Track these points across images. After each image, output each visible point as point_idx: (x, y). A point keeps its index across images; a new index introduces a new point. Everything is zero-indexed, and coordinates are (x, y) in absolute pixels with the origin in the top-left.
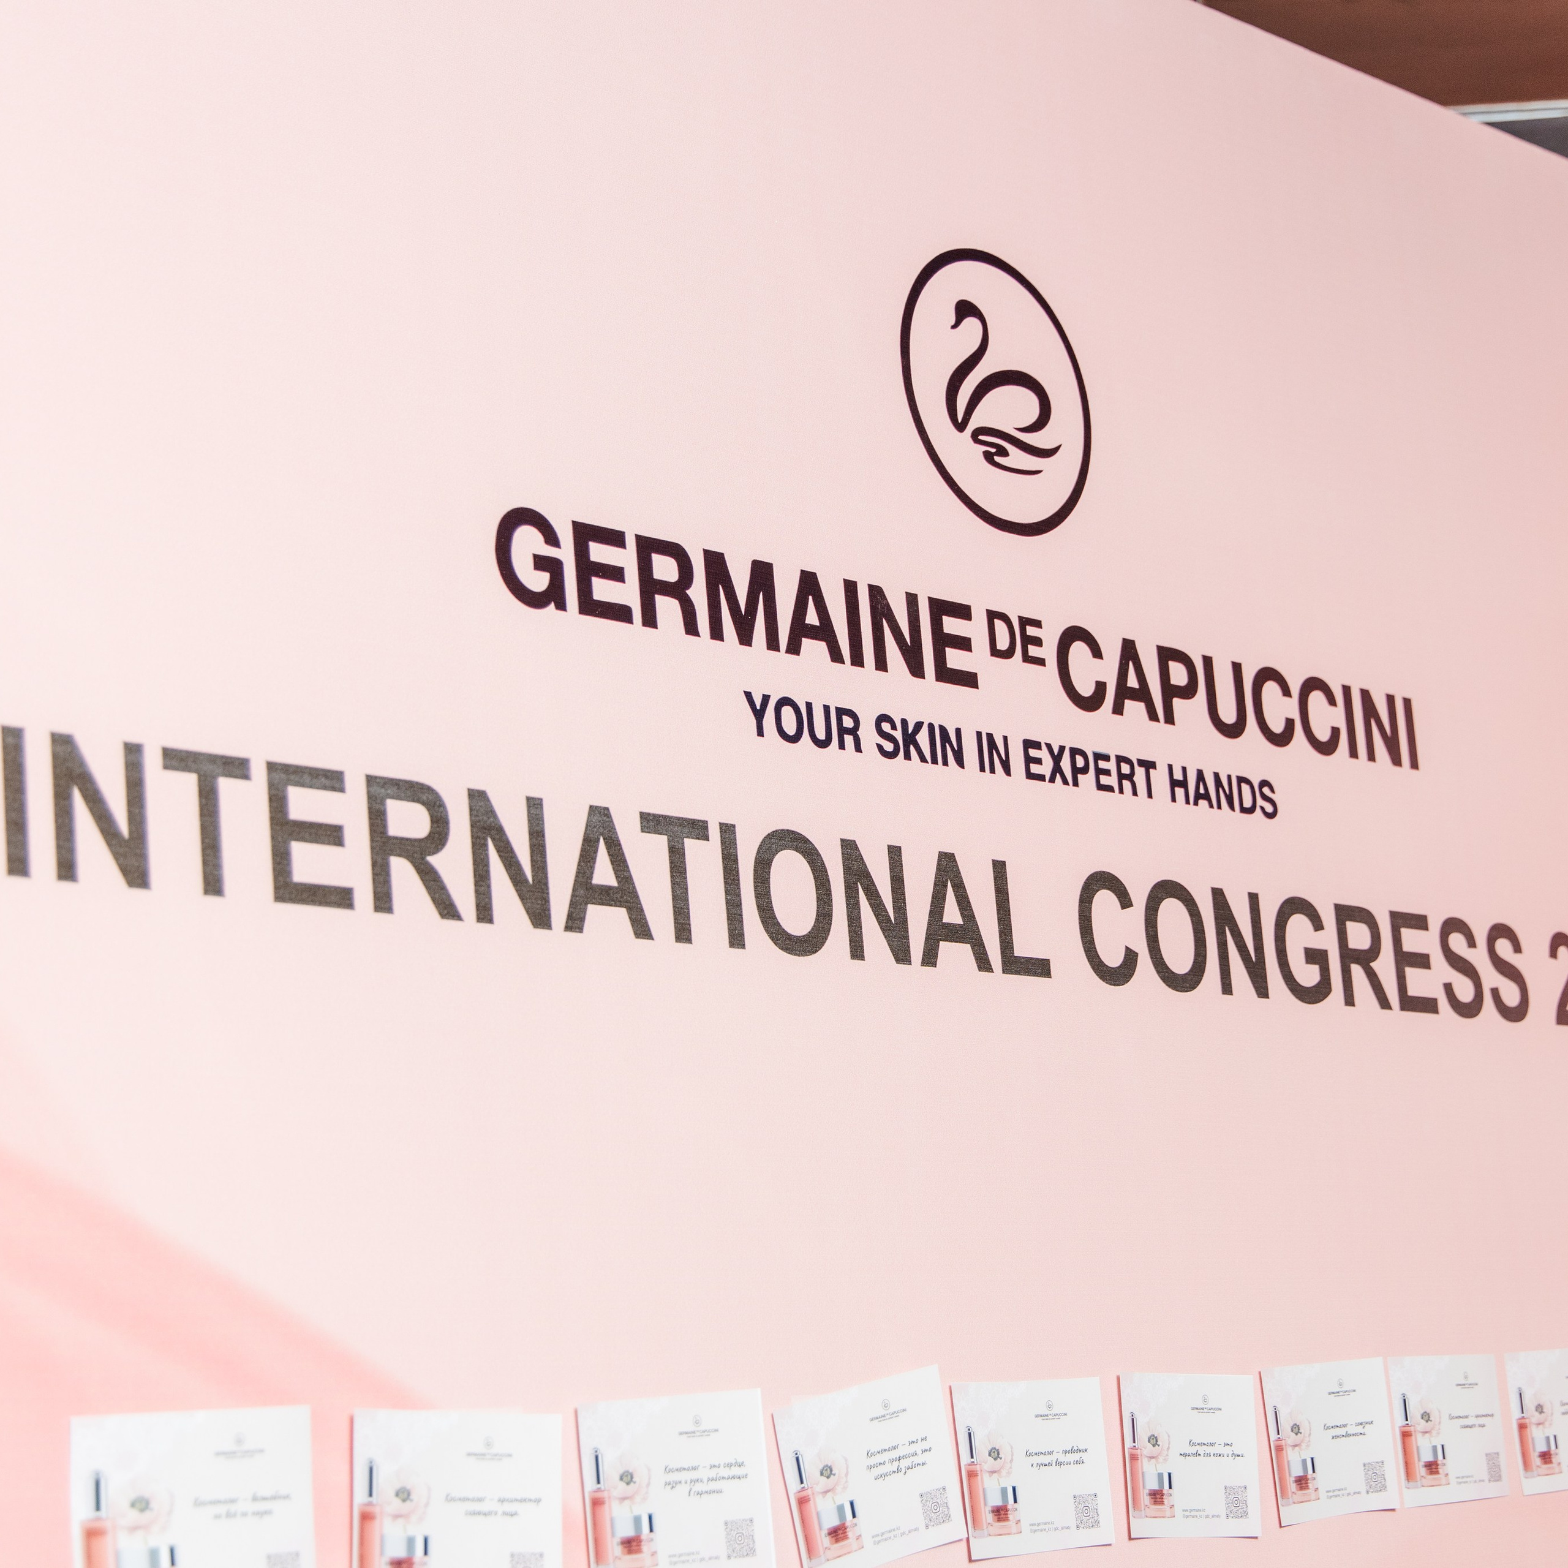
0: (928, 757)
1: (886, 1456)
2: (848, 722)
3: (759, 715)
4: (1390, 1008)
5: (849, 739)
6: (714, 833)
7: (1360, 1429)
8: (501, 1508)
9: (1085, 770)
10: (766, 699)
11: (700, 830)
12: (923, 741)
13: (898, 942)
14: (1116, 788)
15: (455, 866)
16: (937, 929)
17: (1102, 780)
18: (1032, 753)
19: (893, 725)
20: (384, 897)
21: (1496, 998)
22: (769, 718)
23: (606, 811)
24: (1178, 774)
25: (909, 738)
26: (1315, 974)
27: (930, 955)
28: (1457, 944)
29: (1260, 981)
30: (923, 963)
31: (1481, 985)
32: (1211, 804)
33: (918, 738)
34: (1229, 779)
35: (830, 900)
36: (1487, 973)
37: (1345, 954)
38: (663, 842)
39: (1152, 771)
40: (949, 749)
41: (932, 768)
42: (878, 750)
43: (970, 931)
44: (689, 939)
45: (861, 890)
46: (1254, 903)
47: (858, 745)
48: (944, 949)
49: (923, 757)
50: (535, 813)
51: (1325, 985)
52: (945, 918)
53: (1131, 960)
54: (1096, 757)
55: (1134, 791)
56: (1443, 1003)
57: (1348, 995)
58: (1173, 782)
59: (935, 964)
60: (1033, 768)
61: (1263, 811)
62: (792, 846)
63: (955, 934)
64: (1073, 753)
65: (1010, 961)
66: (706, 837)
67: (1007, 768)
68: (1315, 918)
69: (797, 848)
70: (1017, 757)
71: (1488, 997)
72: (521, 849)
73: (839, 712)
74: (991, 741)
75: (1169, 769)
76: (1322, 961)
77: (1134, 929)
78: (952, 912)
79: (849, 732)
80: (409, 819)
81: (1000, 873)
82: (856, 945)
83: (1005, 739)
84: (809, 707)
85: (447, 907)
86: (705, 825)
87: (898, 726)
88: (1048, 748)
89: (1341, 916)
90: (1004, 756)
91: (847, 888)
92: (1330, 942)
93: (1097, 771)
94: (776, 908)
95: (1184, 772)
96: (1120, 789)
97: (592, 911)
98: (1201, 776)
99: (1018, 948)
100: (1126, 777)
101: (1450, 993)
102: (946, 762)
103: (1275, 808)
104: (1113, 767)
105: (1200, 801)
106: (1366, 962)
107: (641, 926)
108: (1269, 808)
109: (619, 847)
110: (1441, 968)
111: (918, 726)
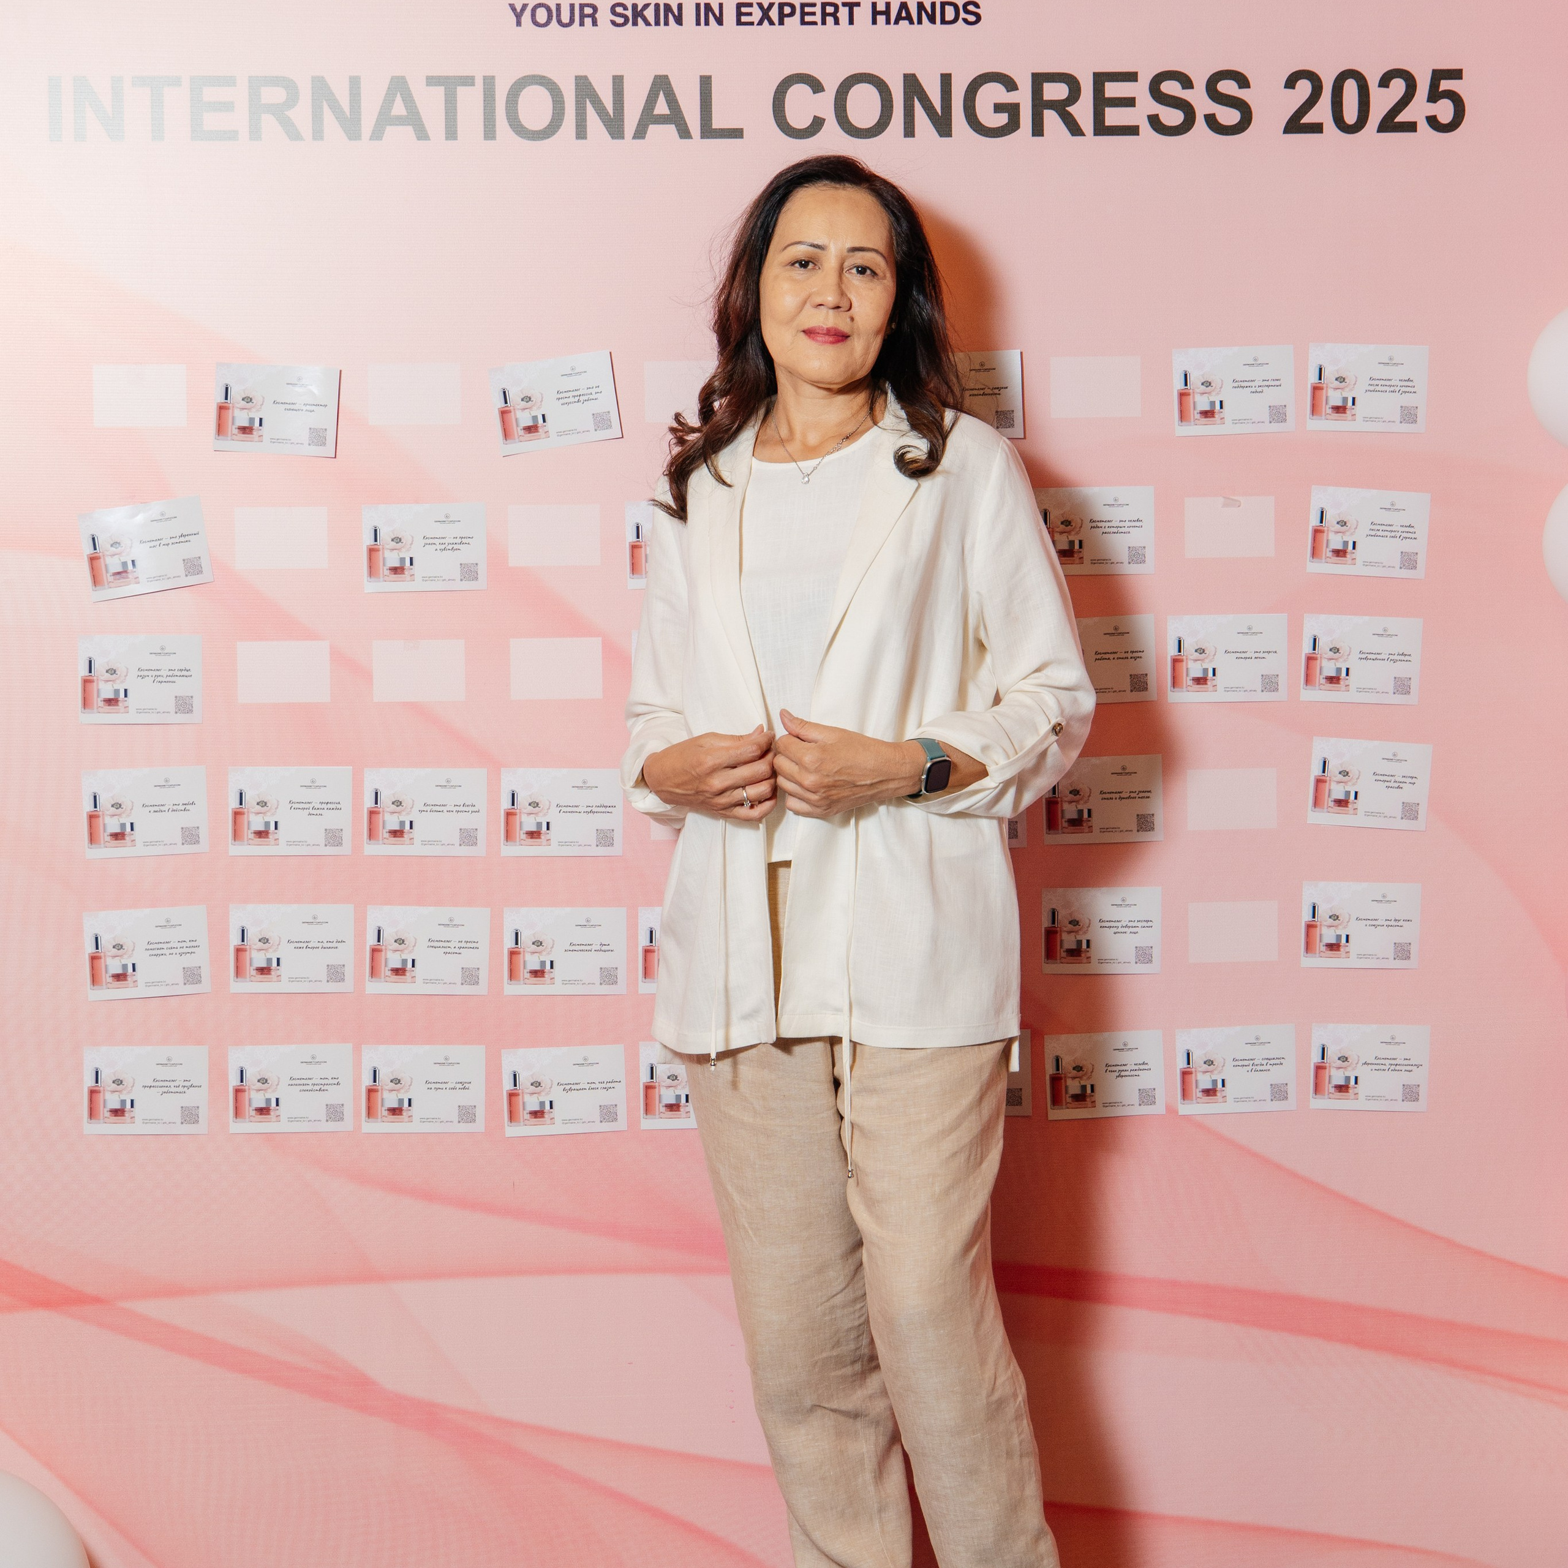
0: (652, 22)
1: (571, 394)
2: (588, 11)
3: (518, 16)
4: (1084, 135)
5: (588, 21)
6: (479, 82)
7: (996, 391)
8: (305, 408)
9: (792, 14)
10: (525, 6)
11: (468, 81)
12: (650, 14)
13: (615, 127)
14: (819, 21)
15: (301, 114)
16: (648, 118)
17: (808, 19)
18: (744, 10)
19: (625, 8)
20: (255, 133)
21: (1211, 120)
22: (526, 17)
23: (403, 78)
24: (881, 7)
25: (638, 14)
26: (1002, 119)
27: (640, 133)
28: (1170, 88)
29: (943, 126)
30: (634, 138)
31: (1194, 113)
32: (911, 22)
33: (645, 13)
34: (933, 5)
35: (563, 109)
36: (1203, 105)
37: (1039, 105)
38: (441, 90)
39: (855, 9)
40: (670, 16)
41: (653, 28)
42: (613, 23)
43: (676, 117)
44: (455, 138)
45: (588, 102)
46: (946, 80)
47: (595, 23)
48: (653, 129)
49: (648, 24)
50: (355, 84)
51: (1013, 125)
52: (657, 112)
53: (818, 123)
54: (803, 6)
55: (837, 22)
56: (1145, 128)
57: (1038, 129)
58: (875, 13)
59: (644, 138)
60: (744, 19)
61: (965, 21)
62: (537, 83)
63: (662, 120)
64: (781, 6)
65: (708, 132)
66: (473, 84)
67: (720, 21)
68: (1010, 84)
69: (541, 84)
70: (730, 15)
71: (1200, 121)
72: (345, 103)
73: (582, 6)
74: (708, 7)
75: (874, 5)
76: (1013, 110)
77: (824, 105)
78: (662, 107)
79: (588, 16)
80: (274, 95)
81: (706, 82)
82: (581, 132)
83: (721, 5)
84: (558, 6)
85: (294, 134)
86: (472, 78)
87: (630, 8)
88: (760, 5)
89: (1039, 80)
90: (718, 15)
91: (577, 102)
92: (1023, 97)
93: (803, 14)
94: (520, 117)
95: (888, 5)
96: (824, 23)
97: (389, 129)
98: (904, 6)
99: (716, 124)
100: (830, 14)
101: (1154, 121)
102: (666, 23)
103: (978, 18)
104: (818, 10)
105: (901, 22)
106: (1061, 108)
107: (422, 134)
108: (972, 18)
109: (410, 95)
110: (1147, 105)
111: (646, 6)
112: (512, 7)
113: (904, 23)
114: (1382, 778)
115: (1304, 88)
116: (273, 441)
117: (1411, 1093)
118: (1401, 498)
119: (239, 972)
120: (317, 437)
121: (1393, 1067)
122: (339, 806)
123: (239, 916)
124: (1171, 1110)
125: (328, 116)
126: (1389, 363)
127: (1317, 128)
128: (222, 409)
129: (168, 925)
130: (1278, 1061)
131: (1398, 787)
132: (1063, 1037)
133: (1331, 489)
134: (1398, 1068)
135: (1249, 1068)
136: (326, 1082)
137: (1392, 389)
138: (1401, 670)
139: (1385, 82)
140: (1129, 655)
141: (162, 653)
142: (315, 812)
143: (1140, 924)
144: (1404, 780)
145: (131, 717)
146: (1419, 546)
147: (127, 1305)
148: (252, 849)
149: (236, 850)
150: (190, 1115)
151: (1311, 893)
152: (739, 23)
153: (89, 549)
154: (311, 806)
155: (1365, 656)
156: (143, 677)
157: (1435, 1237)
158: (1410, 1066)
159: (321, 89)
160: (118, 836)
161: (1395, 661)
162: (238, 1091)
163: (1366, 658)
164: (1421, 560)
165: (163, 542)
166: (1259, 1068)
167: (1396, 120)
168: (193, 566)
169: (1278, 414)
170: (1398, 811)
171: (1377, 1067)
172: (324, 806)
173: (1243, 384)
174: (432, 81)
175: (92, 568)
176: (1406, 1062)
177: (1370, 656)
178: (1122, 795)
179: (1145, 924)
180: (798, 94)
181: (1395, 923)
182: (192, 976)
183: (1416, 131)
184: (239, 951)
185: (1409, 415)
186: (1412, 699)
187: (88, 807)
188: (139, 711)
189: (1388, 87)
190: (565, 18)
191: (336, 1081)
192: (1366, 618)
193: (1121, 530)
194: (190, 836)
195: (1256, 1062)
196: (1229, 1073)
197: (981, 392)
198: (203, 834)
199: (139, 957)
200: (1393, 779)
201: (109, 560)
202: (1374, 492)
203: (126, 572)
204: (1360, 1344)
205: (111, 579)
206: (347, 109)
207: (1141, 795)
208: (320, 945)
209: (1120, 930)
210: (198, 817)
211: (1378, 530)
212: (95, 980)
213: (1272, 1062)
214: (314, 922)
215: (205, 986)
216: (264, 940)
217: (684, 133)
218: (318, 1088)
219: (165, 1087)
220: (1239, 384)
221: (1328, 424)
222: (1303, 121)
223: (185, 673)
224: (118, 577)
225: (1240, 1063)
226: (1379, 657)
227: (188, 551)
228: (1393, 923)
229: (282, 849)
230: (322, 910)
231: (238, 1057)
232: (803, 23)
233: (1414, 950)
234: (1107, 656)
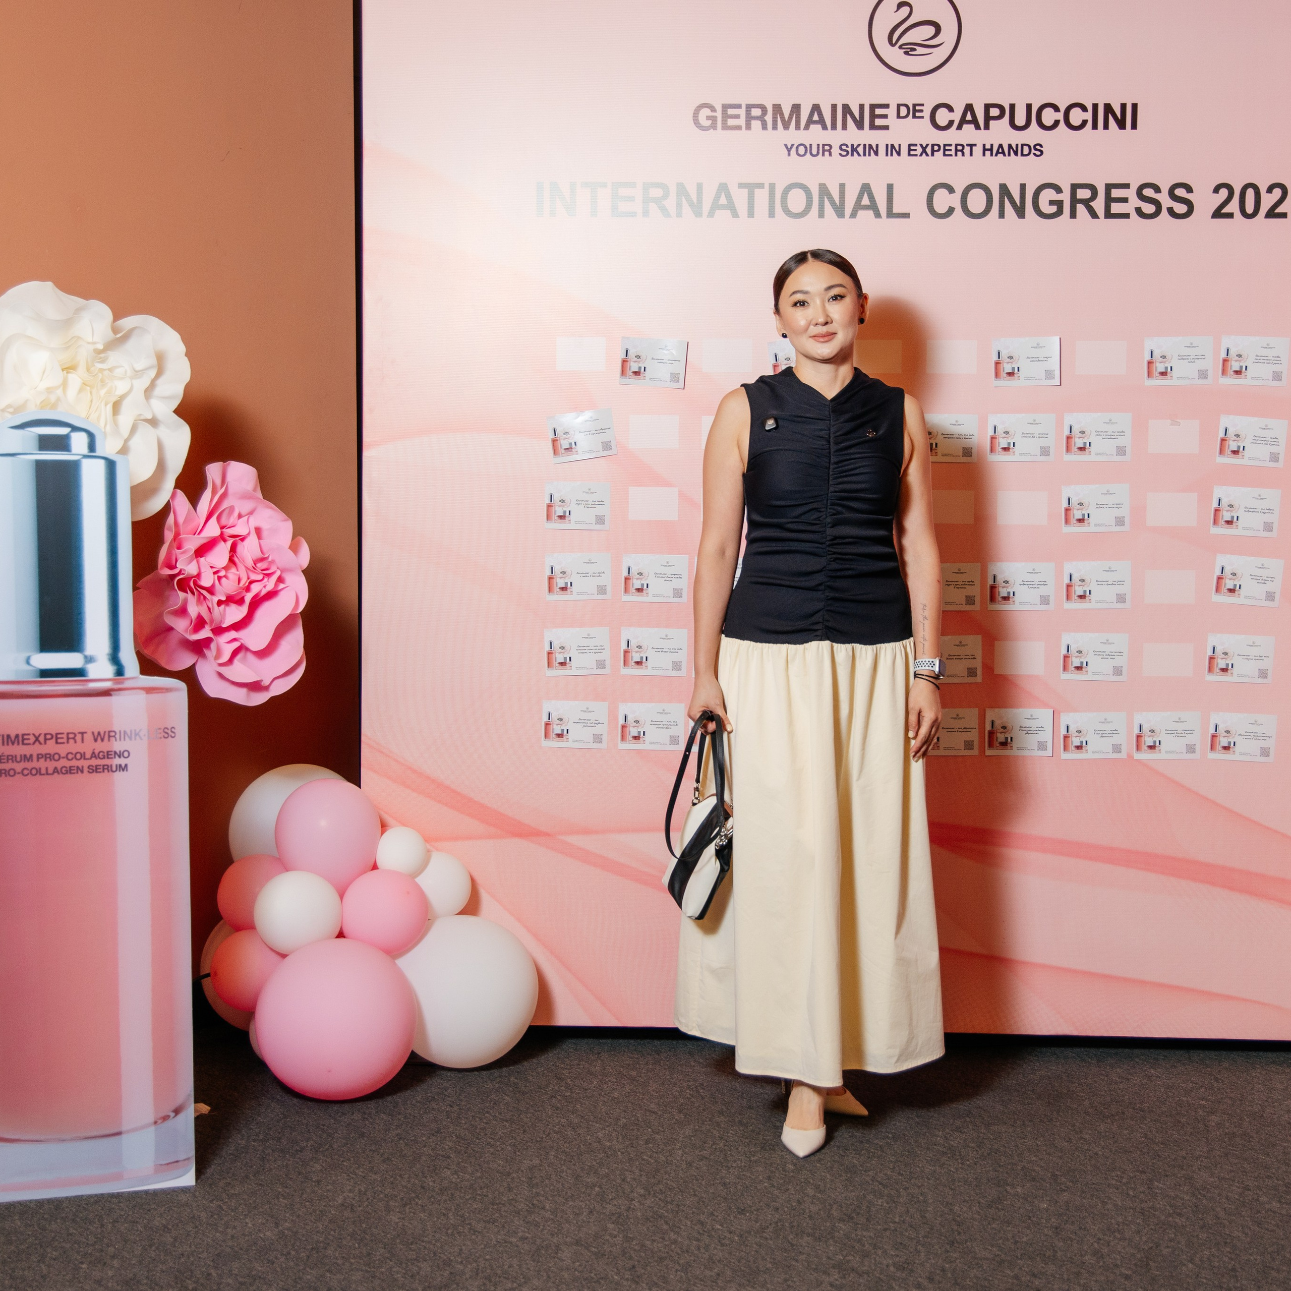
0: (862, 154)
2: (827, 148)
3: (789, 151)
4: (1099, 218)
5: (827, 153)
6: (767, 186)
7: (1046, 359)
8: (668, 362)
9: (939, 150)
10: (793, 145)
11: (761, 186)
12: (860, 150)
13: (840, 212)
14: (954, 155)
15: (670, 204)
16: (858, 206)
17: (947, 153)
18: (912, 148)
19: (847, 146)
20: (646, 213)
21: (1171, 211)
22: (793, 151)
23: (726, 184)
24: (988, 147)
25: (854, 149)
26: (1054, 209)
27: (853, 215)
28: (1148, 192)
29: (1021, 213)
30: (850, 218)
31: (1161, 206)
32: (1004, 155)
33: (858, 149)
34: (1017, 145)
35: (812, 202)
36: (1166, 201)
37: (1074, 201)
38: (746, 191)
39: (974, 147)
40: (872, 151)
41: (862, 158)
42: (841, 155)
43: (873, 206)
44: (753, 217)
45: (826, 198)
46: (1023, 187)
47: (830, 154)
48: (861, 213)
49: (859, 155)
50: (700, 187)
51: (1059, 213)
52: (862, 203)
53: (951, 210)
54: (945, 145)
55: (963, 155)
56: (1133, 214)
57: (1073, 215)
58: (985, 150)
59: (855, 218)
60: (912, 153)
61: (1035, 154)
62: (798, 187)
63: (866, 208)
64: (933, 146)
65: (891, 214)
66: (763, 188)
67: (899, 154)
68: (1058, 190)
69: (800, 188)
70: (904, 150)
71: (1164, 211)
72: (694, 197)
73: (824, 145)
74: (893, 146)
75: (984, 145)
76: (1059, 204)
77: (955, 200)
78: (866, 201)
79: (827, 151)
80: (656, 193)
81: (890, 187)
82: (821, 214)
83: (900, 145)
84: (811, 145)
85: (667, 215)
86: (763, 184)
87: (850, 146)
88: (921, 145)
89: (1075, 187)
90: (898, 150)
91: (820, 198)
92: (1066, 197)
93: (945, 150)
94: (789, 206)
95: (992, 145)
96: (956, 155)
97: (717, 211)
98: (1001, 146)
99: (895, 210)
100: (960, 151)
101: (1139, 211)
102: (870, 155)
103: (1042, 152)
104: (953, 148)
105: (999, 155)
106: (1086, 203)
107: (735, 214)
108: (1038, 153)
109: (729, 193)
110: (1134, 202)
111: (859, 145)
112: (786, 146)
113: (1000, 156)
114: (1254, 577)
115: (1224, 193)
116: (651, 379)
117: (1265, 752)
118: (1271, 422)
119: (626, 663)
120: (675, 378)
121: (1255, 737)
122: (681, 576)
123: (626, 634)
124: (1130, 756)
125: (685, 204)
126: (1267, 347)
127: (1230, 215)
128: (624, 362)
129: (588, 637)
130: (1191, 732)
131: (1264, 583)
132: (1071, 714)
133: (1231, 417)
134: (1258, 738)
135: (1175, 734)
136: (670, 723)
137: (1268, 361)
138: (1268, 518)
139: (1270, 190)
140: (1115, 506)
141: (589, 492)
142: (668, 579)
143: (1115, 654)
144: (1267, 579)
145: (572, 526)
146: (1281, 449)
147: (563, 838)
148: (634, 598)
149: (626, 598)
150: (598, 739)
151: (1213, 640)
152: (909, 155)
153: (552, 436)
154: (666, 576)
155: (1248, 510)
156: (579, 504)
157: (1276, 832)
158: (1265, 737)
159: (681, 188)
160: (564, 589)
161: (1264, 513)
162: (623, 727)
163: (1248, 511)
164: (1281, 457)
165: (591, 433)
166: (1180, 735)
167: (1275, 212)
168: (607, 446)
169: (1203, 374)
170: (1263, 596)
171: (1246, 737)
172: (673, 576)
173: (1184, 357)
174: (741, 186)
175: (554, 446)
176: (1263, 735)
177: (1250, 510)
178: (1109, 583)
179: (1119, 654)
180: (941, 193)
181: (1260, 658)
182: (601, 664)
183: (1286, 218)
184: (626, 652)
185: (1277, 376)
186: (1274, 534)
187: (548, 573)
188: (576, 523)
189: (1271, 193)
190: (815, 152)
191: (675, 724)
192: (1249, 489)
193: (1112, 437)
194: (602, 590)
195: (1178, 732)
196: (1163, 737)
197: (1037, 359)
198: (609, 589)
199: (574, 654)
200: (1261, 578)
201: (562, 442)
202: (1256, 419)
203: (571, 448)
204: (1232, 889)
205: (563, 452)
206: (695, 201)
207: (1119, 583)
208: (669, 650)
209: (1105, 657)
210: (606, 580)
211: (1257, 440)
212: (550, 665)
213: (1187, 732)
214: (666, 638)
215: (608, 670)
216: (640, 647)
217: (878, 215)
218: (666, 727)
219: (585, 723)
220: (1182, 358)
221: (1231, 381)
222: (1222, 212)
223: (601, 503)
224: (567, 451)
225: (1169, 732)
226: (1255, 510)
227: (604, 437)
228: (1258, 658)
229: (649, 599)
230: (671, 632)
231: (624, 709)
232: (945, 155)
233: (1270, 673)
234: (1101, 506)
